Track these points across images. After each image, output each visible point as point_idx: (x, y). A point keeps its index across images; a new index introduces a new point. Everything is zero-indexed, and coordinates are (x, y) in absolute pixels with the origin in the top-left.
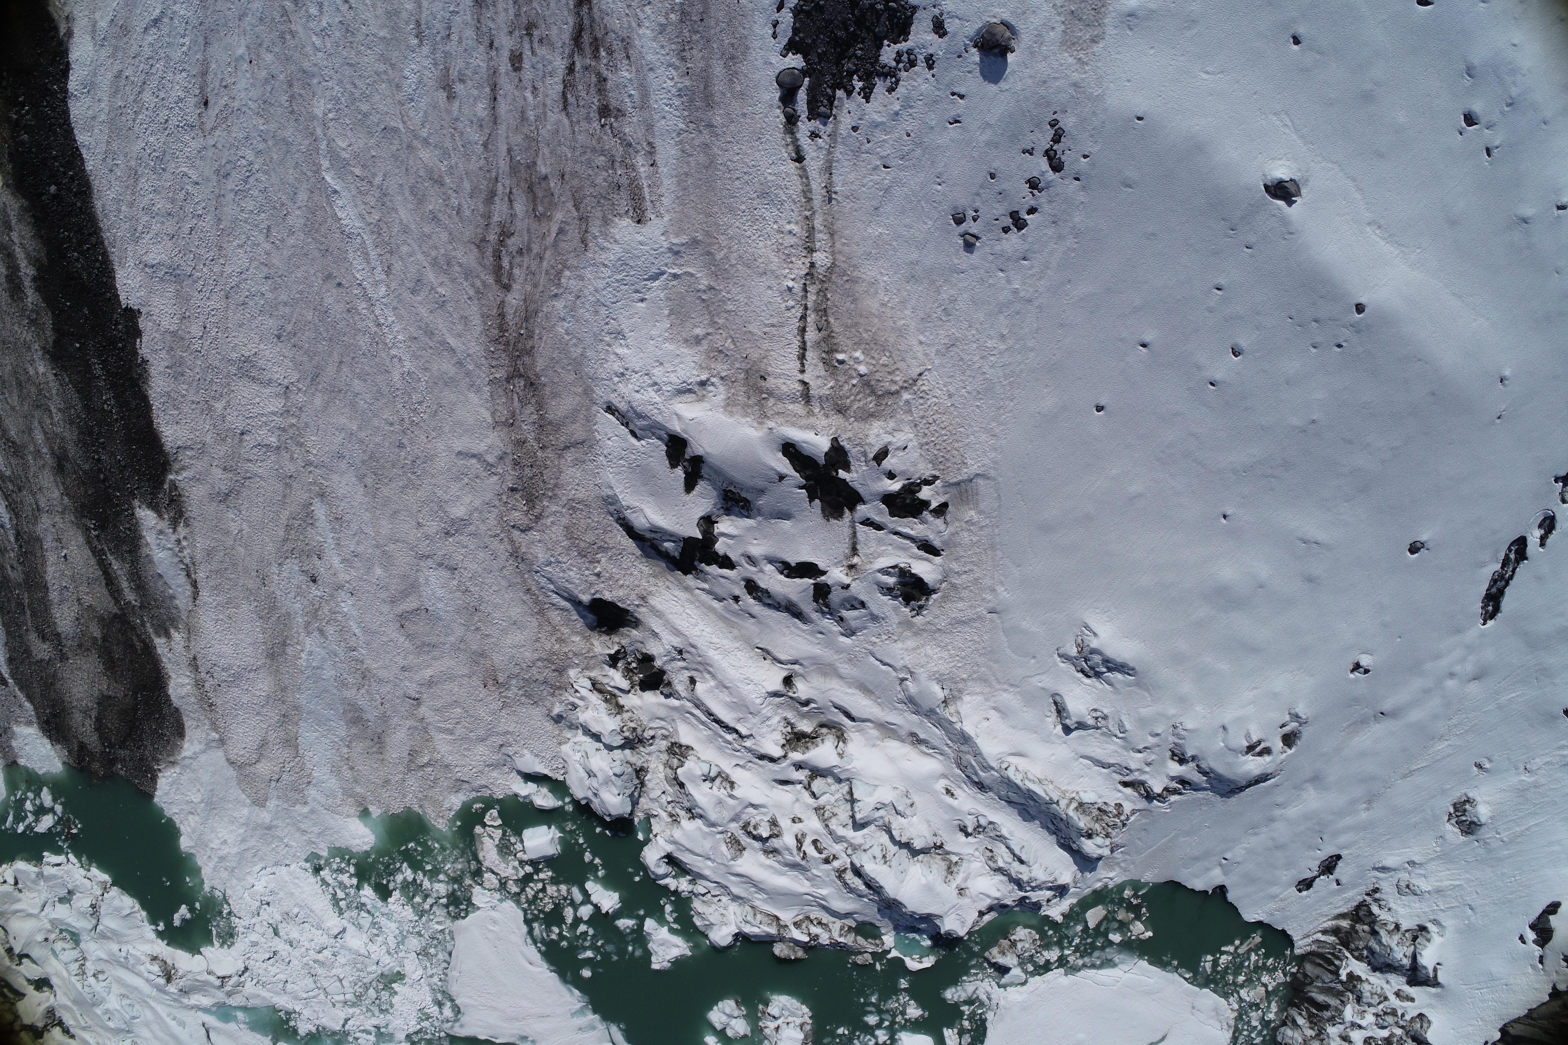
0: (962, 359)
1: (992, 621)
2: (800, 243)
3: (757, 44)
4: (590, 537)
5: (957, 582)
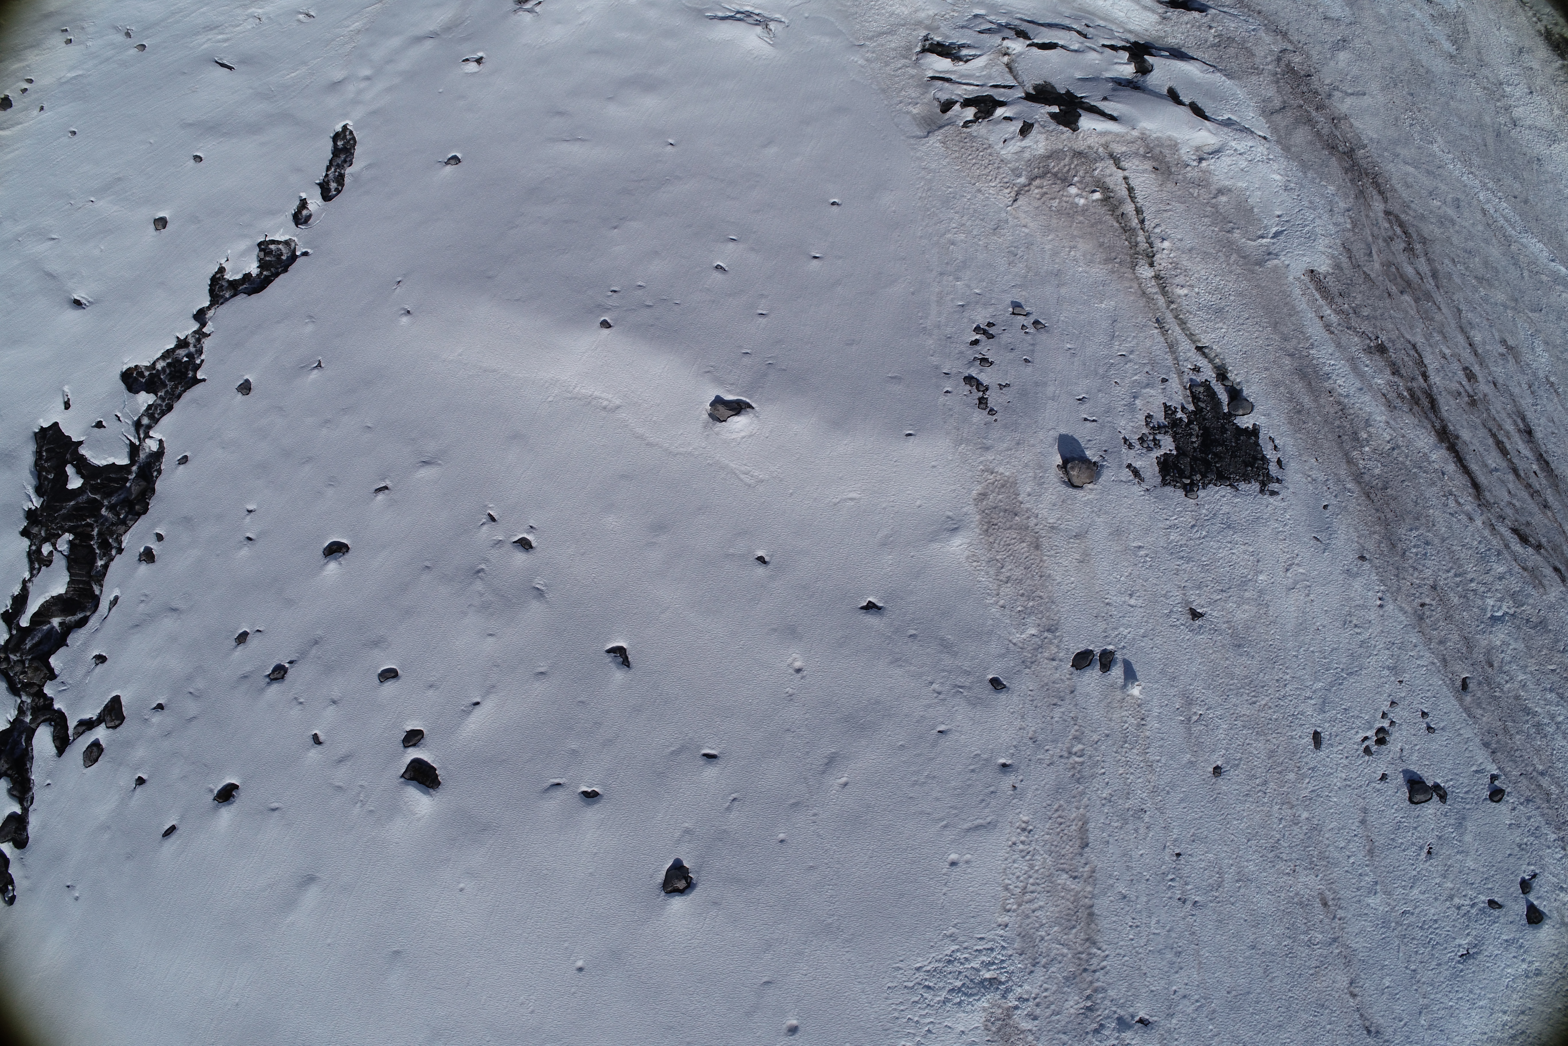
0: (982, 220)
1: (858, 39)
2: (1170, 280)
3: (1284, 428)
4: (1232, 51)
5: (903, 61)
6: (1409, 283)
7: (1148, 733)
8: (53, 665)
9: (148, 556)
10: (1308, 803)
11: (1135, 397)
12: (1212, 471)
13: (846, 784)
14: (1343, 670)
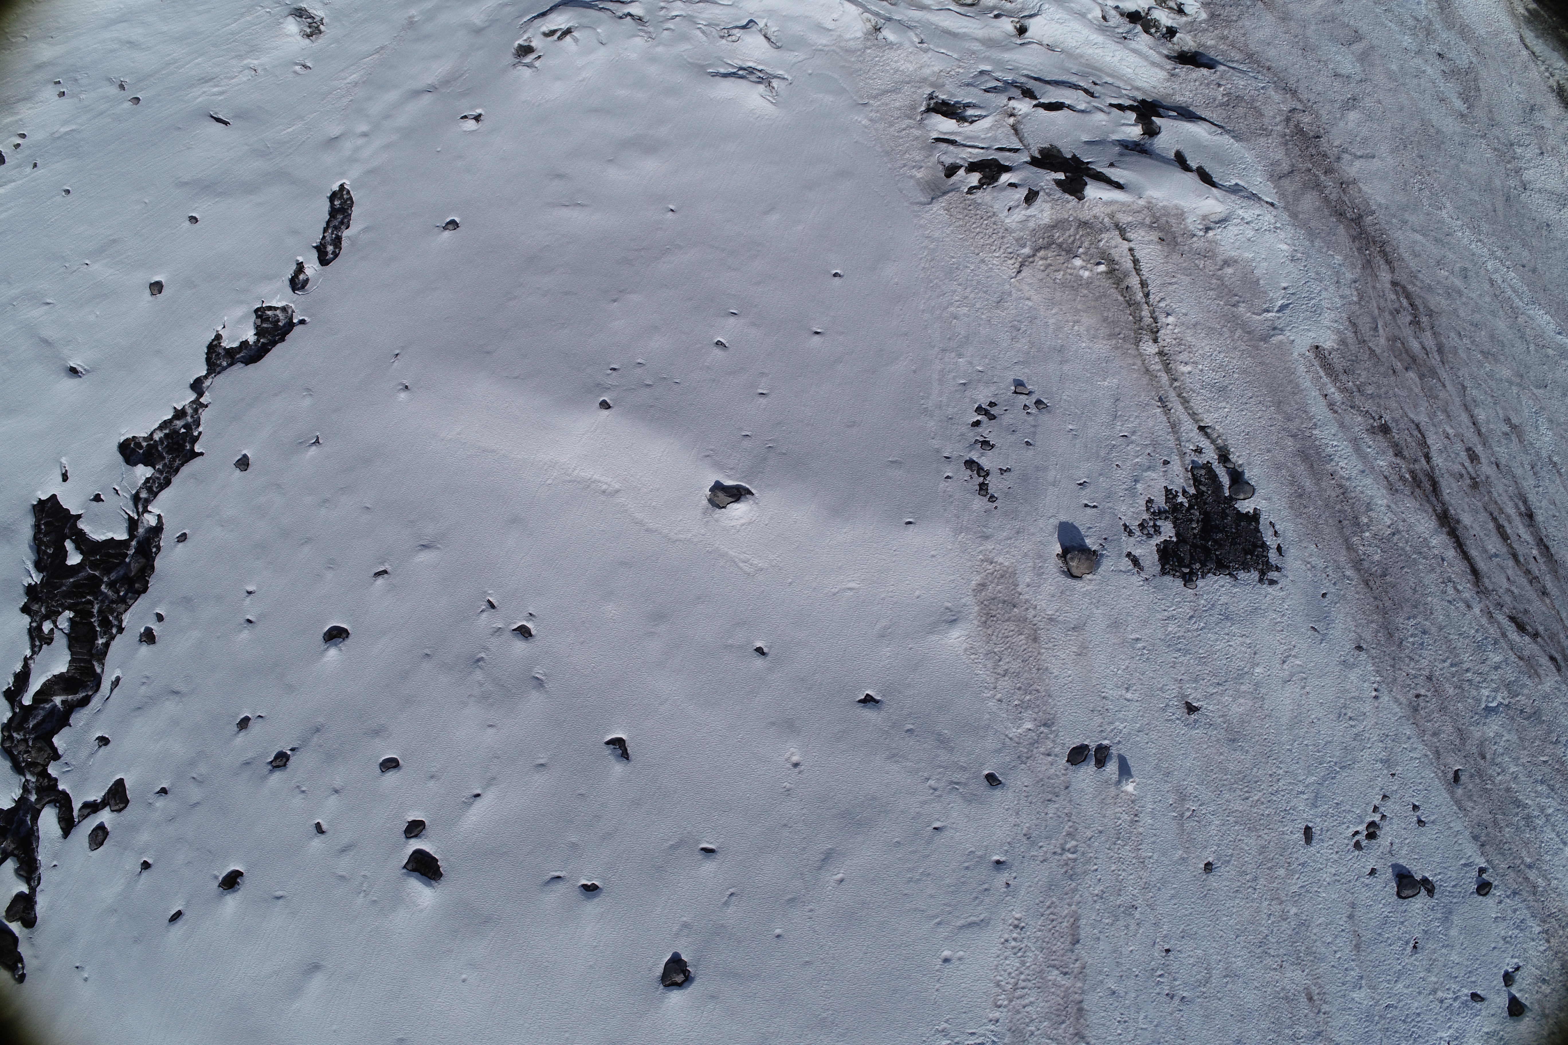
0: (985, 292)
1: (862, 97)
2: (1173, 357)
3: (1285, 513)
4: (1240, 111)
5: (908, 122)
6: (1414, 359)
7: (1141, 830)
8: (56, 745)
9: (148, 637)
10: (1297, 897)
11: (1136, 481)
12: (1211, 559)
13: (842, 881)
14: (1336, 763)
